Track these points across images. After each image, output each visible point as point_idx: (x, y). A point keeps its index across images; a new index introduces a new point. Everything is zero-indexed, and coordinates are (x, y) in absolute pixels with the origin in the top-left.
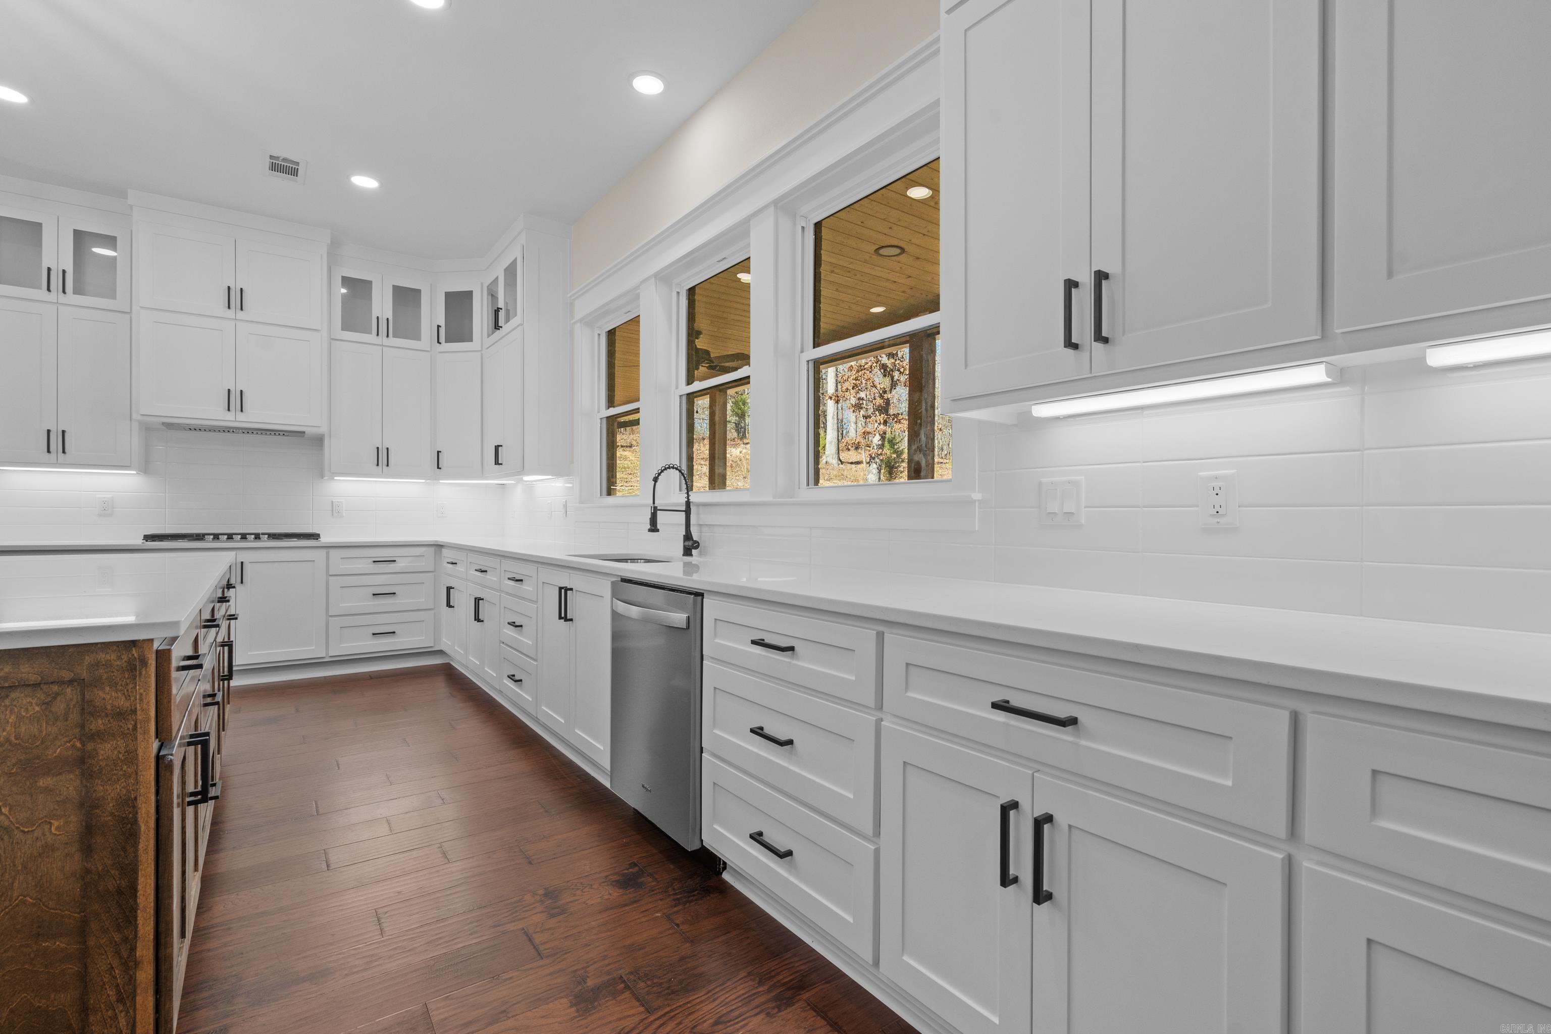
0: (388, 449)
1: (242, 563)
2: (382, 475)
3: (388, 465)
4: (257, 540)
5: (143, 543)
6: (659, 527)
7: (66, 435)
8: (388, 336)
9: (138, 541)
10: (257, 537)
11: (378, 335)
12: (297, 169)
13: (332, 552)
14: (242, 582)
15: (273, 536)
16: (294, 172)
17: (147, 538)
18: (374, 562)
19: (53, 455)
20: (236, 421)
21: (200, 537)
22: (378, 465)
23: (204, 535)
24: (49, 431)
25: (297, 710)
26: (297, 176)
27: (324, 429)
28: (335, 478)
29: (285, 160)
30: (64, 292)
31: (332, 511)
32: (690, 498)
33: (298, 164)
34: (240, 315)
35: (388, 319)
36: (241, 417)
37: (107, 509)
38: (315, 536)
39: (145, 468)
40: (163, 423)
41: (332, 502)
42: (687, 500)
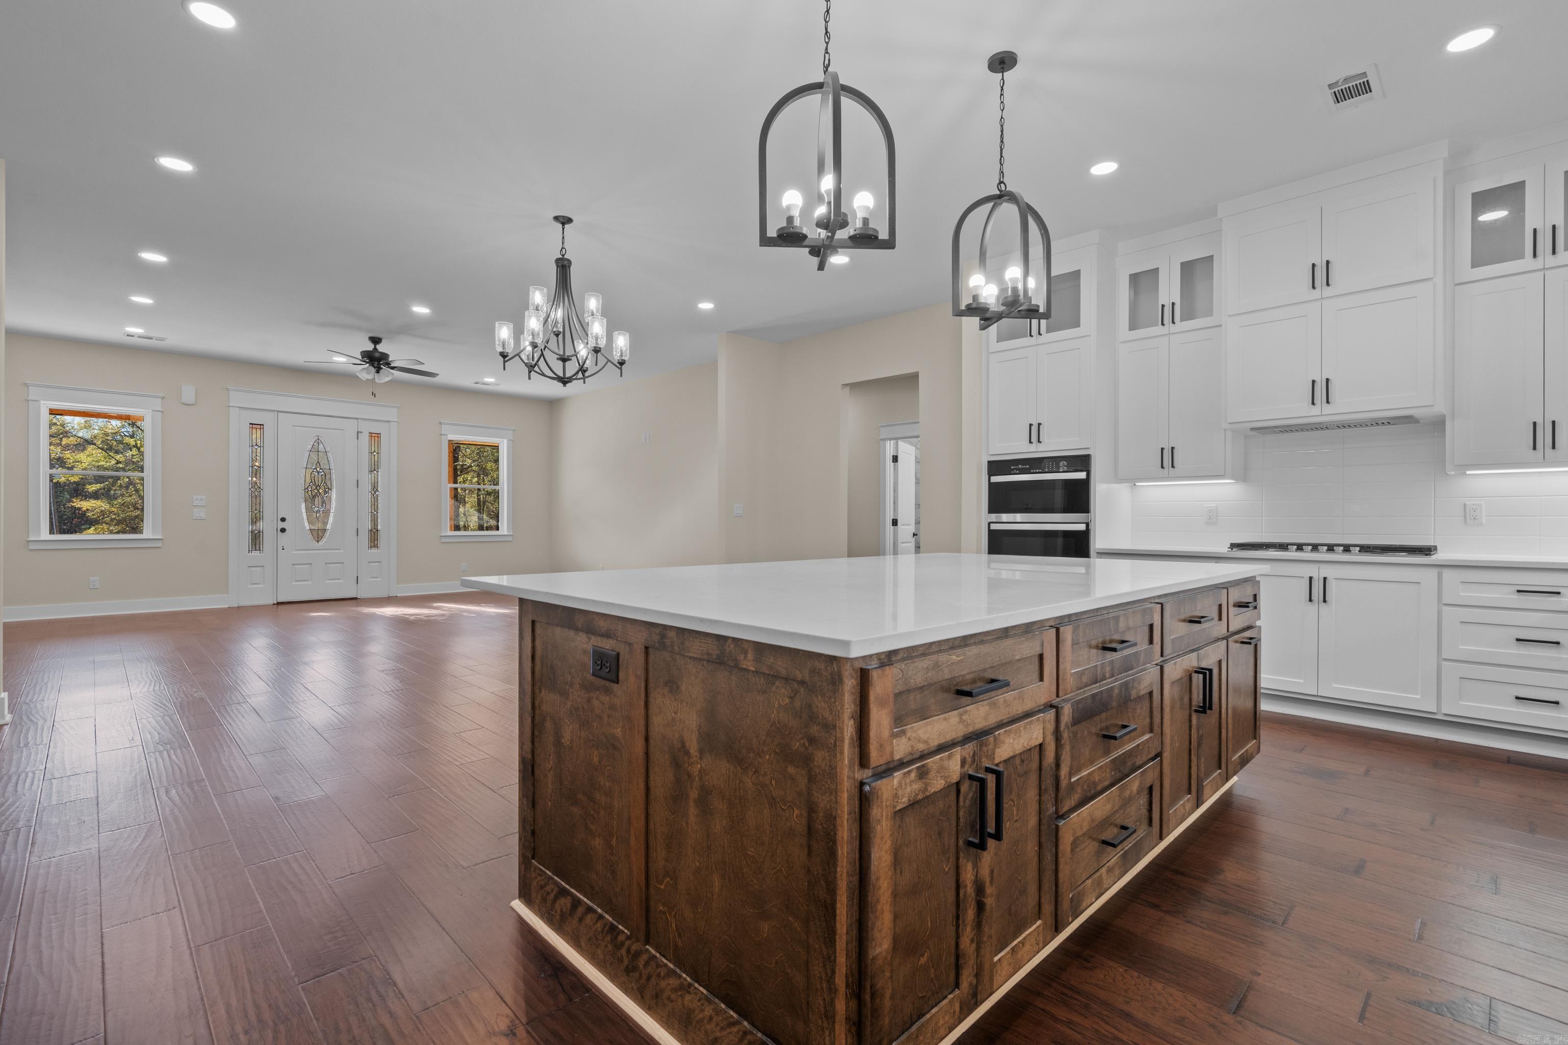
0: (1554, 422)
1: (1325, 579)
2: (1545, 462)
3: (1554, 447)
4: (1347, 553)
5: (1228, 551)
7: (1175, 451)
8: (1554, 252)
9: (1224, 549)
10: (1347, 549)
11: (1535, 255)
12: (1367, 81)
13: (1447, 574)
14: (1325, 601)
15: (1365, 549)
16: (1366, 88)
17: (1233, 546)
18: (1518, 591)
19: (1166, 470)
20: (1322, 415)
21: (1283, 547)
22: (1535, 448)
23: (1288, 544)
24: (1162, 449)
26: (1371, 91)
27: (1440, 408)
28: (1468, 472)
29: (1346, 80)
30: (1173, 322)
31: (1465, 517)
33: (1364, 74)
34: (1328, 292)
35: (1554, 227)
36: (1328, 409)
37: (1212, 518)
38: (1427, 551)
39: (1242, 475)
40: (1252, 429)
41: (1465, 504)
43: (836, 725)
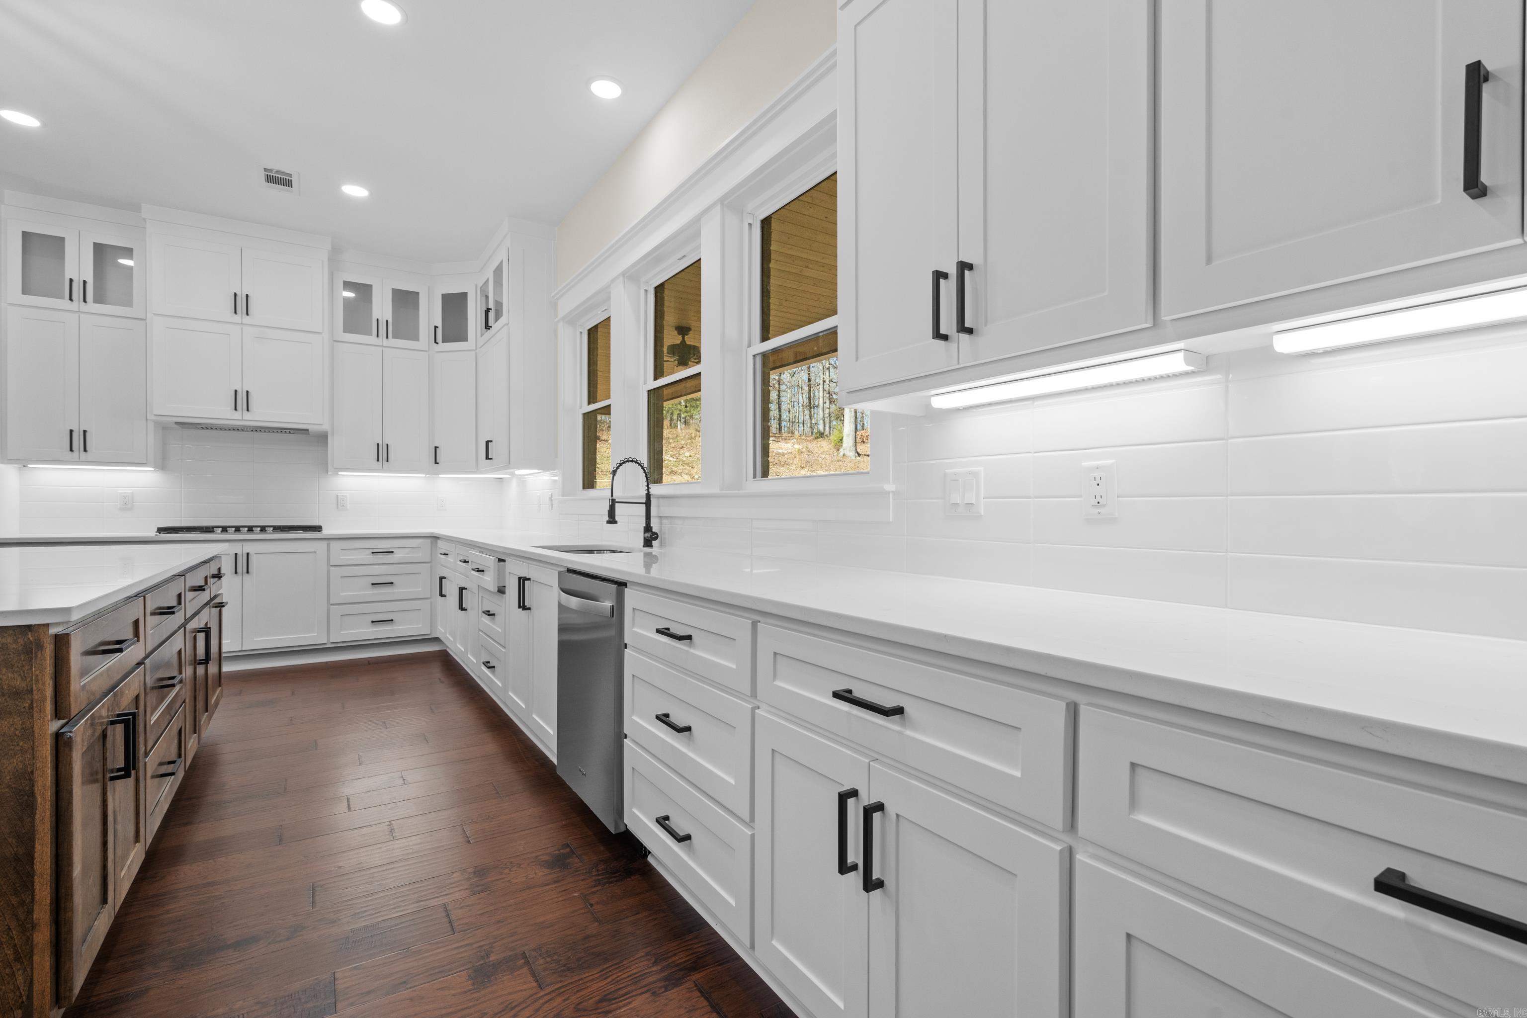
0: (387, 445)
1: (248, 554)
2: (383, 470)
3: (387, 461)
4: (263, 532)
5: (156, 535)
6: (617, 519)
7: (88, 435)
8: (387, 337)
9: (152, 533)
10: (263, 529)
11: (378, 336)
12: (291, 180)
13: (333, 544)
14: (248, 572)
15: (277, 529)
16: (288, 183)
17: (160, 530)
18: (373, 553)
19: (76, 454)
20: (242, 420)
21: (209, 530)
22: (378, 460)
23: (213, 527)
24: (71, 431)
25: (293, 693)
26: (291, 187)
27: (326, 427)
28: (339, 473)
29: (277, 172)
30: (85, 301)
31: (337, 504)
32: (650, 490)
33: (290, 175)
34: (247, 320)
35: (387, 321)
36: (247, 416)
37: (127, 504)
38: (318, 529)
39: (162, 465)
40: (176, 423)
41: (337, 496)
42: (647, 492)
43: (32, 688)
